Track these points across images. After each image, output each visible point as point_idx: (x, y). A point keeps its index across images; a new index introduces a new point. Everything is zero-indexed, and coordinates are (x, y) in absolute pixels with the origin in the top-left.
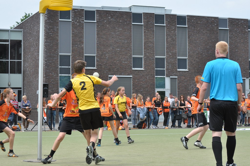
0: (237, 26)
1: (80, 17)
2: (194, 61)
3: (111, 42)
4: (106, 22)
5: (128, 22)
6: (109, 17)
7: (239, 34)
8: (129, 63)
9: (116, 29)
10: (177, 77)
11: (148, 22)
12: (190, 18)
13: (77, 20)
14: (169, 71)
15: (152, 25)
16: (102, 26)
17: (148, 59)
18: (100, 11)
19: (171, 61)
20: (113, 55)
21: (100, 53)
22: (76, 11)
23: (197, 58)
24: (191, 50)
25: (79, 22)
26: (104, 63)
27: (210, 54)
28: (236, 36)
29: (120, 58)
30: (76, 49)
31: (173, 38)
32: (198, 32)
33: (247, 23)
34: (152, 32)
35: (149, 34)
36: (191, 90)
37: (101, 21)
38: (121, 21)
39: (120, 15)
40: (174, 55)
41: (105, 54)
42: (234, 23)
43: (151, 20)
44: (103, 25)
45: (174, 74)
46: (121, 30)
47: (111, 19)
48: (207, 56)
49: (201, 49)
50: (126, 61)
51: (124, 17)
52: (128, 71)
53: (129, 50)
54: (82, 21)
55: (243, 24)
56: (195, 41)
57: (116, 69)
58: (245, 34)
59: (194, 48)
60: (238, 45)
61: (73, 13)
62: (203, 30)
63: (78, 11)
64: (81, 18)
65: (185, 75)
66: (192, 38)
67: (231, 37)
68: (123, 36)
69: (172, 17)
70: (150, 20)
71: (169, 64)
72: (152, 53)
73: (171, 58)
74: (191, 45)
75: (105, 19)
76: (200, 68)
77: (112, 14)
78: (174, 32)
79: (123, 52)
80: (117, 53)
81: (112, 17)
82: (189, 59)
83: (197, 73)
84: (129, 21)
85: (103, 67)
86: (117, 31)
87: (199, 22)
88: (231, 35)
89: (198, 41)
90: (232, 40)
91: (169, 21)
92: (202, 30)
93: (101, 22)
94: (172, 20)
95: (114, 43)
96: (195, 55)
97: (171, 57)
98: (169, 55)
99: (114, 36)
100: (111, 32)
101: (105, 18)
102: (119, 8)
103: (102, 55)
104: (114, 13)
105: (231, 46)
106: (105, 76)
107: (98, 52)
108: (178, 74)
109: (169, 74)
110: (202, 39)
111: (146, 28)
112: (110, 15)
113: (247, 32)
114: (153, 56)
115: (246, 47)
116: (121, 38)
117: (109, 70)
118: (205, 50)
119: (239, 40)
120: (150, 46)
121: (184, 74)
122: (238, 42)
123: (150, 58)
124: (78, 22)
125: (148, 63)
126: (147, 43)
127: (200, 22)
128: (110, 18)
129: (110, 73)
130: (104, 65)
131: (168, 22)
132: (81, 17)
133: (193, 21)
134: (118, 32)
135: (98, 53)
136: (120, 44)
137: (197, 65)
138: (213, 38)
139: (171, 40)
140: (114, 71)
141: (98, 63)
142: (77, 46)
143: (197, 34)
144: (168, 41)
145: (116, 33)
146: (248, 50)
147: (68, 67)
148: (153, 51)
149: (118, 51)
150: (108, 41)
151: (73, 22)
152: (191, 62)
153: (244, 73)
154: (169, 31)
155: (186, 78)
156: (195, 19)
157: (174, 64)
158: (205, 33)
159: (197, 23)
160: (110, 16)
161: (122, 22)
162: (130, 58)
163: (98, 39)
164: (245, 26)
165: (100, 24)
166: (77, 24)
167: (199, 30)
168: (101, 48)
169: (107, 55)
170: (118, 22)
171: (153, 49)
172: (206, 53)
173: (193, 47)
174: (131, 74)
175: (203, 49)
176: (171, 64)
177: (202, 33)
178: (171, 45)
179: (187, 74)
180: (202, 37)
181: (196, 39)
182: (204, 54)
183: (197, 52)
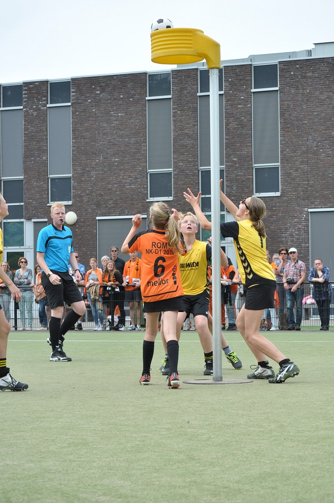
1: (39, 99)
2: (297, 170)
3: (100, 145)
4: (89, 102)
5: (137, 97)
6: (97, 91)
8: (139, 186)
9: (111, 116)
11: (182, 89)
12: (285, 67)
13: (33, 106)
15: (192, 95)
16: (82, 112)
17: (182, 175)
18: (78, 80)
19: (237, 176)
20: (105, 171)
21: (79, 169)
22: (30, 88)
23: (302, 162)
24: (287, 145)
25: (38, 109)
26: (87, 192)
29: (121, 177)
30: (31, 166)
31: (242, 121)
32: (306, 98)
34: (190, 113)
35: (183, 117)
37: (80, 101)
38: (121, 96)
39: (119, 83)
40: (246, 161)
41: (88, 171)
43: (189, 85)
44: (84, 111)
46: (121, 116)
47: (101, 95)
48: (330, 156)
49: (315, 140)
50: (133, 183)
51: (129, 86)
52: (137, 204)
53: (139, 159)
54: (43, 106)
56: (298, 121)
57: (111, 201)
59: (295, 140)
61: (26, 92)
62: (321, 93)
63: (36, 86)
64: (40, 101)
65: (273, 207)
66: (290, 115)
68: (125, 128)
69: (240, 72)
70: (187, 85)
71: (231, 183)
72: (191, 162)
73: (237, 168)
74: (288, 132)
75: (89, 97)
76: (311, 186)
77: (103, 84)
78: (245, 105)
79: (127, 163)
80: (114, 167)
81: (103, 91)
82: (283, 167)
83: (304, 199)
84: (140, 94)
85: (85, 199)
86: (114, 118)
87: (310, 74)
89: (306, 122)
91: (232, 81)
92: (317, 93)
93: (81, 103)
94: (240, 77)
95: (108, 146)
96: (298, 156)
97: (237, 165)
98: (233, 161)
99: (108, 130)
100: (101, 124)
101: (88, 95)
102: (290, 54)
103: (82, 175)
104: (107, 80)
106: (90, 218)
107: (75, 168)
110: (317, 115)
111: (177, 105)
112: (99, 86)
114: (195, 166)
116: (123, 134)
117: (98, 205)
118: (325, 140)
120: (186, 146)
121: (269, 205)
123: (187, 172)
124: (35, 110)
125: (183, 185)
126: (180, 140)
127: (313, 72)
128: (99, 92)
129: (99, 212)
130: (87, 195)
131: (230, 84)
132: (41, 99)
133: (292, 73)
134: (115, 122)
135: (75, 170)
136: (121, 148)
137: (304, 181)
139: (237, 125)
140: (107, 207)
141: (75, 191)
142: (33, 159)
143: (303, 103)
144: (228, 129)
145: (112, 123)
147: (18, 204)
148: (195, 156)
149: (116, 164)
150: (94, 143)
151: (26, 111)
152: (287, 175)
154: (231, 105)
155: (276, 213)
156: (298, 68)
157: (243, 181)
158: (327, 98)
159: (305, 77)
160: (99, 88)
161: (125, 98)
162: (141, 175)
163: (74, 141)
165: (78, 108)
166: (33, 115)
167: (308, 93)
168: (81, 159)
169: (93, 173)
170: (115, 99)
171: (195, 151)
172: (328, 149)
173: (293, 137)
174: (145, 212)
175: (319, 139)
176: (236, 182)
177: (319, 99)
178: (237, 137)
179: (278, 203)
180: (318, 109)
181: (301, 116)
182: (323, 152)
183: (304, 149)
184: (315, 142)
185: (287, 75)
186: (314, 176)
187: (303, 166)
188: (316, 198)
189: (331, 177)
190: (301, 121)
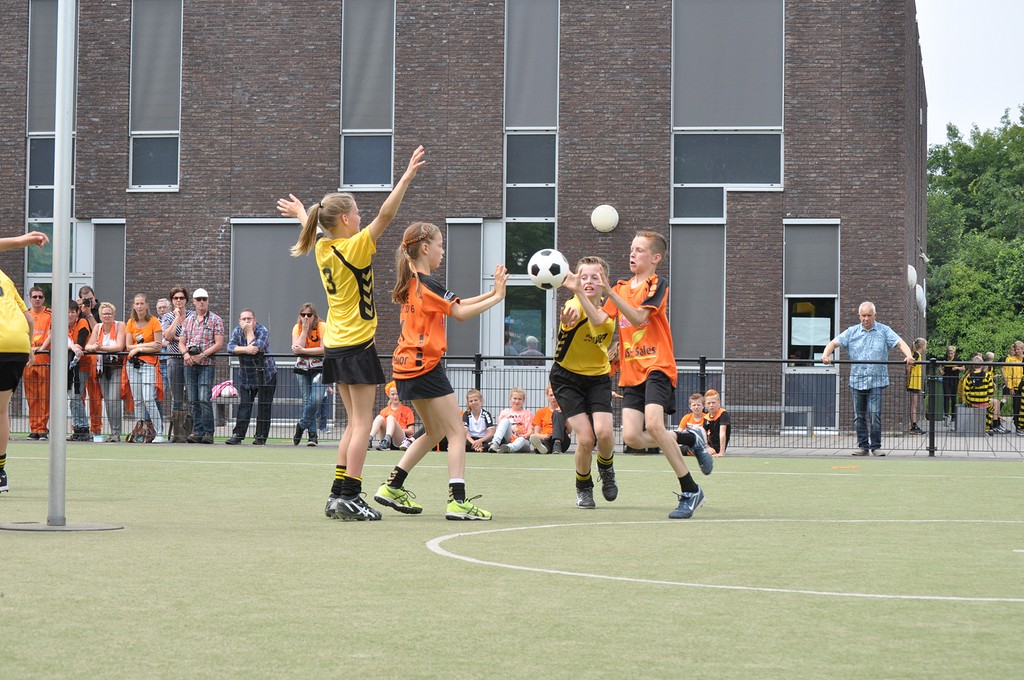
2: (211, 145)
7: (453, 7)
10: (123, 221)
14: (89, 196)
19: (98, 151)
23: (222, 131)
24: (195, 96)
27: (290, 110)
28: (436, 18)
31: (112, 48)
32: (233, 12)
34: (14, 29)
36: (190, 279)
40: (116, 123)
45: (110, 208)
48: (274, 122)
49: (248, 91)
56: (216, 53)
58: (487, 6)
59: (209, 88)
60: (441, 60)
65: (164, 211)
66: (202, 41)
67: (408, 24)
72: (11, 121)
73: (98, 137)
74: (196, 73)
76: (238, 176)
78: (118, 19)
82: (186, 138)
83: (223, 200)
88: (408, 14)
89: (231, 56)
90: (412, 39)
96: (215, 119)
97: (100, 131)
98: (92, 123)
105: (405, 67)
108: (130, 207)
109: (87, 209)
110: (254, 44)
114: (19, 129)
115: (487, 69)
118: (266, 91)
119: (452, 37)
121: (157, 208)
122: (445, 46)
123: (5, 140)
137: (224, 166)
138: (310, 38)
139: (103, 55)
143: (226, 21)
144: (85, 62)
146: (498, 81)
148: (21, 111)
152: (193, 153)
153: (472, 196)
154: (93, 18)
155: (169, 223)
157: (110, 162)
158: (271, 13)
171: (21, 100)
172: (271, 107)
173: (207, 83)
175: (255, 88)
176: (96, 163)
177: (256, 14)
178: (102, 78)
179: (175, 205)
180: (255, 33)
181: (223, 44)
182: (261, 114)
183: (226, 105)
184: (248, 95)
186: (242, 157)
187: (222, 138)
188: (245, 198)
189: (274, 161)
190: (223, 54)
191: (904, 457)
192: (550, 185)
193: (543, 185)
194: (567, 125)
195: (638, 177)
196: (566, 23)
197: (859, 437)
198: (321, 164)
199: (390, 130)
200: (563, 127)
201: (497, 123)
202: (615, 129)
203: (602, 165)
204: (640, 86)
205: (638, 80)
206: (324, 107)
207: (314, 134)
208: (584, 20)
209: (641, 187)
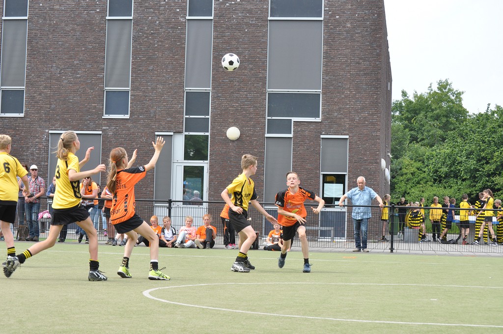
0: (155, 9)
2: (40, 94)
7: (161, 28)
23: (46, 87)
24: (33, 70)
27: (80, 78)
28: (152, 34)
32: (52, 29)
33: (183, 3)
36: (29, 160)
42: (147, 4)
48: (71, 83)
49: (59, 68)
55: (173, 4)
56: (44, 49)
58: (177, 28)
59: (40, 66)
60: (155, 55)
62: (66, 25)
65: (16, 126)
66: (37, 43)
67: (138, 37)
74: (34, 58)
76: (53, 110)
82: (28, 91)
83: (45, 121)
87: (57, 7)
88: (138, 31)
89: (51, 50)
90: (140, 44)
92: (63, 24)
96: (42, 81)
105: (136, 58)
110: (62, 45)
113: (182, 22)
115: (176, 59)
118: (68, 68)
119: (160, 43)
121: (13, 125)
122: (156, 47)
127: (60, 6)
133: (41, 5)
137: (46, 105)
138: (90, 42)
143: (49, 33)
146: (182, 66)
152: (31, 98)
153: (169, 121)
155: (19, 133)
158: (71, 30)
159: (52, 9)
164: (178, 10)
167: (55, 24)
172: (70, 76)
173: (39, 64)
175: (63, 67)
177: (64, 30)
179: (22, 123)
180: (63, 39)
181: (47, 44)
182: (65, 79)
183: (48, 75)
184: (59, 70)
185: (36, 6)
186: (56, 101)
187: (46, 91)
188: (56, 120)
189: (71, 102)
190: (47, 49)
191: (378, 253)
192: (207, 117)
193: (203, 117)
194: (215, 88)
195: (250, 113)
196: (216, 38)
197: (356, 243)
198: (93, 105)
199: (128, 89)
200: (213, 88)
201: (181, 86)
202: (239, 90)
203: (232, 107)
204: (252, 69)
205: (251, 66)
206: (96, 76)
207: (91, 90)
208: (225, 36)
209: (251, 118)
